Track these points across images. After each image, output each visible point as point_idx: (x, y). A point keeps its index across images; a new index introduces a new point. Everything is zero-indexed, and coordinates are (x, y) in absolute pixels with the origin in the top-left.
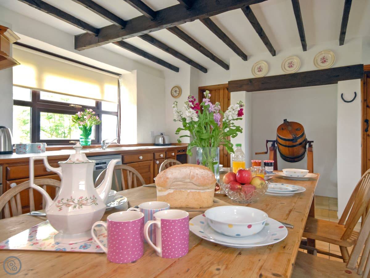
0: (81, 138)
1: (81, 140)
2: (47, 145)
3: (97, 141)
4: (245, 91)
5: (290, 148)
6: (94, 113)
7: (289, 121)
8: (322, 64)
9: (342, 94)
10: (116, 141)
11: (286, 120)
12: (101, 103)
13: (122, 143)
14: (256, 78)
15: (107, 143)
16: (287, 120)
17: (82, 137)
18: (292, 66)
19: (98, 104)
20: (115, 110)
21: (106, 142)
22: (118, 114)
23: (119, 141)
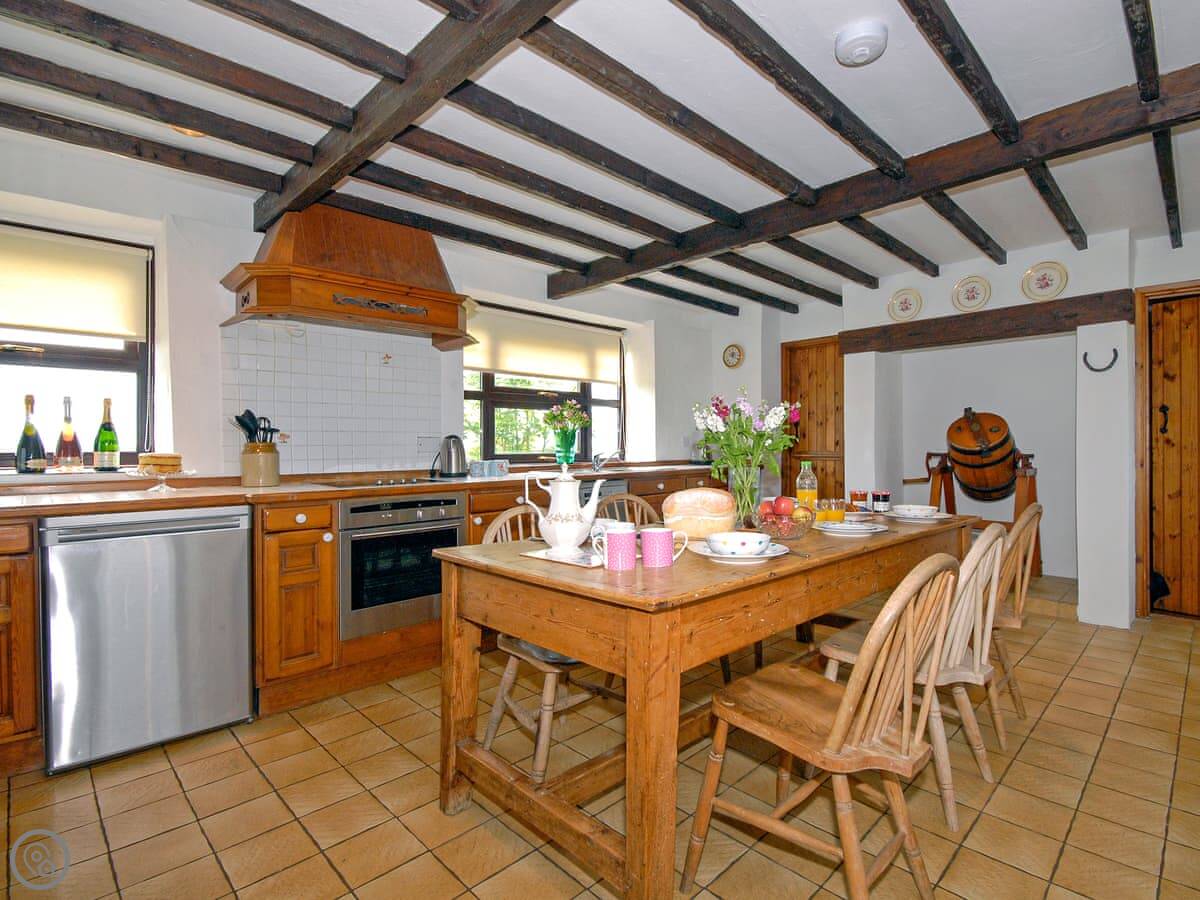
0: (559, 452)
1: (557, 455)
2: (511, 463)
3: (585, 455)
4: (873, 352)
5: (977, 471)
6: (579, 406)
7: (977, 411)
8: (1040, 292)
9: (1086, 355)
10: (617, 456)
11: (970, 409)
12: (589, 385)
13: (629, 459)
14: (897, 325)
15: (602, 460)
16: (973, 410)
17: (559, 449)
18: (974, 297)
19: (585, 387)
20: (615, 397)
21: (601, 457)
22: (620, 404)
23: (623, 456)
